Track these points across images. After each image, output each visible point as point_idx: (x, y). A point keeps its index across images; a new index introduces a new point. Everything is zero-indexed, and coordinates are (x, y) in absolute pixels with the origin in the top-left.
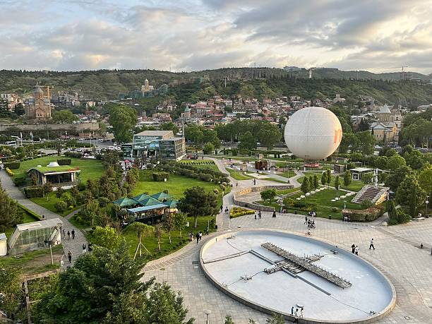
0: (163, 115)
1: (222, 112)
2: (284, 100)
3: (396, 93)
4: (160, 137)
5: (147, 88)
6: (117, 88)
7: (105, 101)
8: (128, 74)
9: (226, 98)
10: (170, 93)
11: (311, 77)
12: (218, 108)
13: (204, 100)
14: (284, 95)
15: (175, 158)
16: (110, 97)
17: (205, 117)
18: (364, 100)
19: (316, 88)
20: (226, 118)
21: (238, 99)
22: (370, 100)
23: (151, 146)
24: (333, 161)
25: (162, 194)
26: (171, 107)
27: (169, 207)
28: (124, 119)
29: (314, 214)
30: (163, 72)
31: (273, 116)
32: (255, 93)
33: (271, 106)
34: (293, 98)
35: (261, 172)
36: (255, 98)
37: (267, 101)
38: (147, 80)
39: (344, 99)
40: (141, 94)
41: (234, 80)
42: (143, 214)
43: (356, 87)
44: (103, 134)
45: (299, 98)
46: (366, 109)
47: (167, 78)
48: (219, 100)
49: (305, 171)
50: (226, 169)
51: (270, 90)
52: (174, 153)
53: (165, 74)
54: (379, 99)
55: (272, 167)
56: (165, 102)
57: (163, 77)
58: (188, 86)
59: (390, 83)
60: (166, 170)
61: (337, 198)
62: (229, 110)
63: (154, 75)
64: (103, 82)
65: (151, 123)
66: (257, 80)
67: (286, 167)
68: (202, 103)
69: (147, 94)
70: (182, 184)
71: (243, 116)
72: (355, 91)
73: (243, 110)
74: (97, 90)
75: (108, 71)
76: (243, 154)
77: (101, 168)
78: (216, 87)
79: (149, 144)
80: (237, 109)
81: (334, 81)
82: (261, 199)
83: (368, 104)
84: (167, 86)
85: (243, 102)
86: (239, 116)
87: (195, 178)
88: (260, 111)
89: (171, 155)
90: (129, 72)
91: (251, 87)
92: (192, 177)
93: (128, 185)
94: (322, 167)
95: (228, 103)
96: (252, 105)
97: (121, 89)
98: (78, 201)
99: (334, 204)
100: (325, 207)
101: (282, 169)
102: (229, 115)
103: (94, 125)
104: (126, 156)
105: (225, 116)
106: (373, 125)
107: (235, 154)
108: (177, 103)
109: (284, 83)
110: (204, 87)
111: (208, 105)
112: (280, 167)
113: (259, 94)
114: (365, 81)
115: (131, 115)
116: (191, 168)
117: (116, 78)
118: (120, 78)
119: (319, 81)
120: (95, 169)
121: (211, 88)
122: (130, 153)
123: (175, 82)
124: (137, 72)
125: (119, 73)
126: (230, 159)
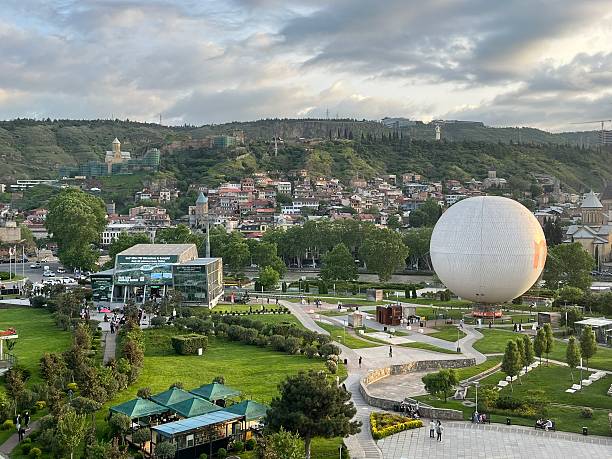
0: (151, 211)
1: (270, 205)
2: (391, 181)
3: (598, 169)
4: (174, 258)
5: (118, 155)
6: (52, 156)
7: (25, 183)
8: (74, 128)
9: (278, 176)
10: (165, 166)
11: (438, 137)
12: (262, 196)
13: (235, 180)
14: (389, 172)
15: (205, 301)
16: (35, 174)
17: (237, 213)
18: (540, 182)
19: (451, 159)
20: (280, 217)
21: (302, 180)
22: (551, 183)
23: (155, 276)
24: (524, 304)
25: (216, 388)
26: (165, 195)
27: (243, 419)
28: (82, 221)
29: (550, 424)
30: (146, 125)
31: (371, 211)
32: (333, 168)
33: (366, 194)
34: (407, 177)
35: (393, 330)
36: (334, 177)
37: (358, 183)
38: (117, 141)
39: (503, 181)
40: (103, 168)
41: (291, 143)
42: (190, 438)
43: (523, 157)
44: (30, 250)
45: (418, 177)
46: (546, 200)
47: (154, 137)
48: (265, 182)
49: (480, 326)
50: (318, 323)
51: (363, 162)
52: (205, 291)
53: (152, 130)
54: (568, 181)
55: (410, 318)
56: (155, 185)
57: (147, 135)
58: (202, 153)
59: (584, 152)
60: (197, 328)
61: (575, 386)
62: (285, 200)
63: (130, 132)
64: (23, 143)
65: (128, 226)
66: (336, 143)
67: (437, 318)
68: (230, 186)
69: (117, 168)
70: (238, 361)
71: (314, 213)
72: (523, 165)
73: (314, 201)
74: (9, 159)
75: (32, 123)
76: (340, 291)
77: (49, 326)
78: (259, 157)
79: (150, 272)
80: (300, 199)
81: (482, 146)
82: (425, 393)
83: (549, 189)
84: (158, 153)
85: (313, 185)
86: (305, 211)
87: (262, 345)
88: (346, 202)
89: (198, 295)
90: (76, 123)
91: (327, 155)
92: (254, 344)
93: (129, 367)
94: (508, 317)
95: (283, 186)
96: (329, 191)
97: (60, 158)
98: (22, 407)
99: (575, 399)
100: (560, 406)
101: (431, 323)
102: (286, 211)
103: (12, 232)
104: (98, 299)
105: (278, 212)
106: (571, 230)
107: (323, 291)
108: (179, 186)
109: (389, 148)
110: (233, 156)
111: (242, 192)
112: (427, 319)
113: (341, 169)
114: (538, 147)
115: (95, 211)
116: (246, 323)
117: (52, 135)
118: (58, 137)
119: (454, 146)
120: (38, 329)
121: (247, 157)
122: (107, 291)
123: (176, 144)
124: (94, 124)
125: (56, 127)
126: (317, 301)
